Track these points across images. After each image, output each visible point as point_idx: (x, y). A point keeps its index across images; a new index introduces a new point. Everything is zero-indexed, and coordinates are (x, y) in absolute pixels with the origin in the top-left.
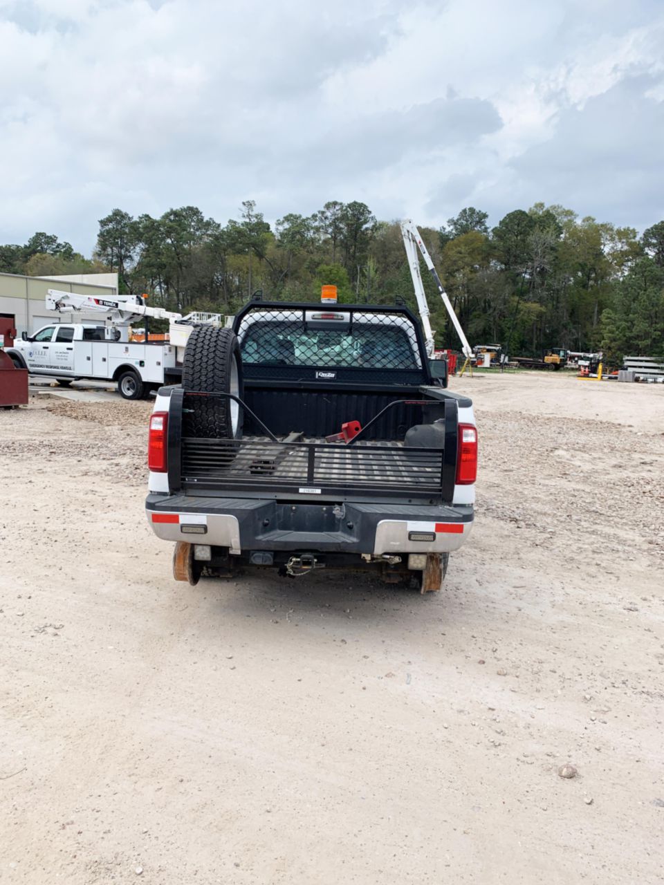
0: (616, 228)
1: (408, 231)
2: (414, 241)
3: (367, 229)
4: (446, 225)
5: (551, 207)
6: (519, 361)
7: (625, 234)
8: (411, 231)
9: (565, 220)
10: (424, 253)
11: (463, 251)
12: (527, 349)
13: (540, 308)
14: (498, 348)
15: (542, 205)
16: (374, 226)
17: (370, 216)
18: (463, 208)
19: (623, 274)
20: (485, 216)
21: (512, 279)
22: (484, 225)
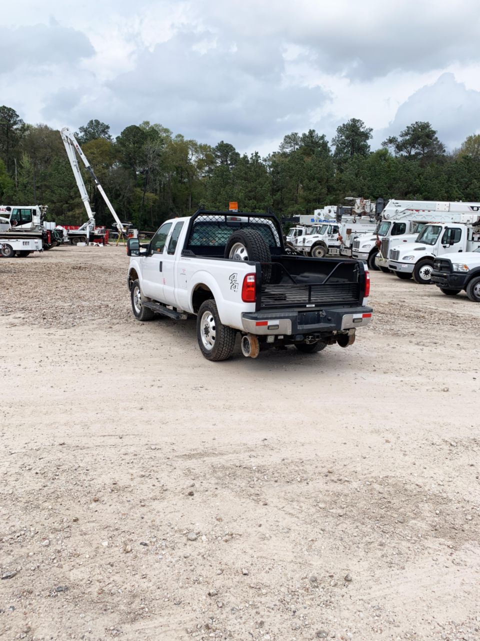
0: (198, 144)
1: (67, 137)
2: (72, 144)
3: (17, 129)
4: (78, 132)
5: (155, 125)
6: (146, 234)
7: (204, 148)
8: (69, 137)
9: (165, 135)
10: (81, 154)
11: (95, 152)
12: (148, 226)
13: (156, 197)
14: (130, 225)
15: (147, 123)
16: (22, 127)
17: (19, 119)
18: (91, 120)
19: (201, 175)
20: (108, 127)
21: (133, 175)
22: (107, 134)
